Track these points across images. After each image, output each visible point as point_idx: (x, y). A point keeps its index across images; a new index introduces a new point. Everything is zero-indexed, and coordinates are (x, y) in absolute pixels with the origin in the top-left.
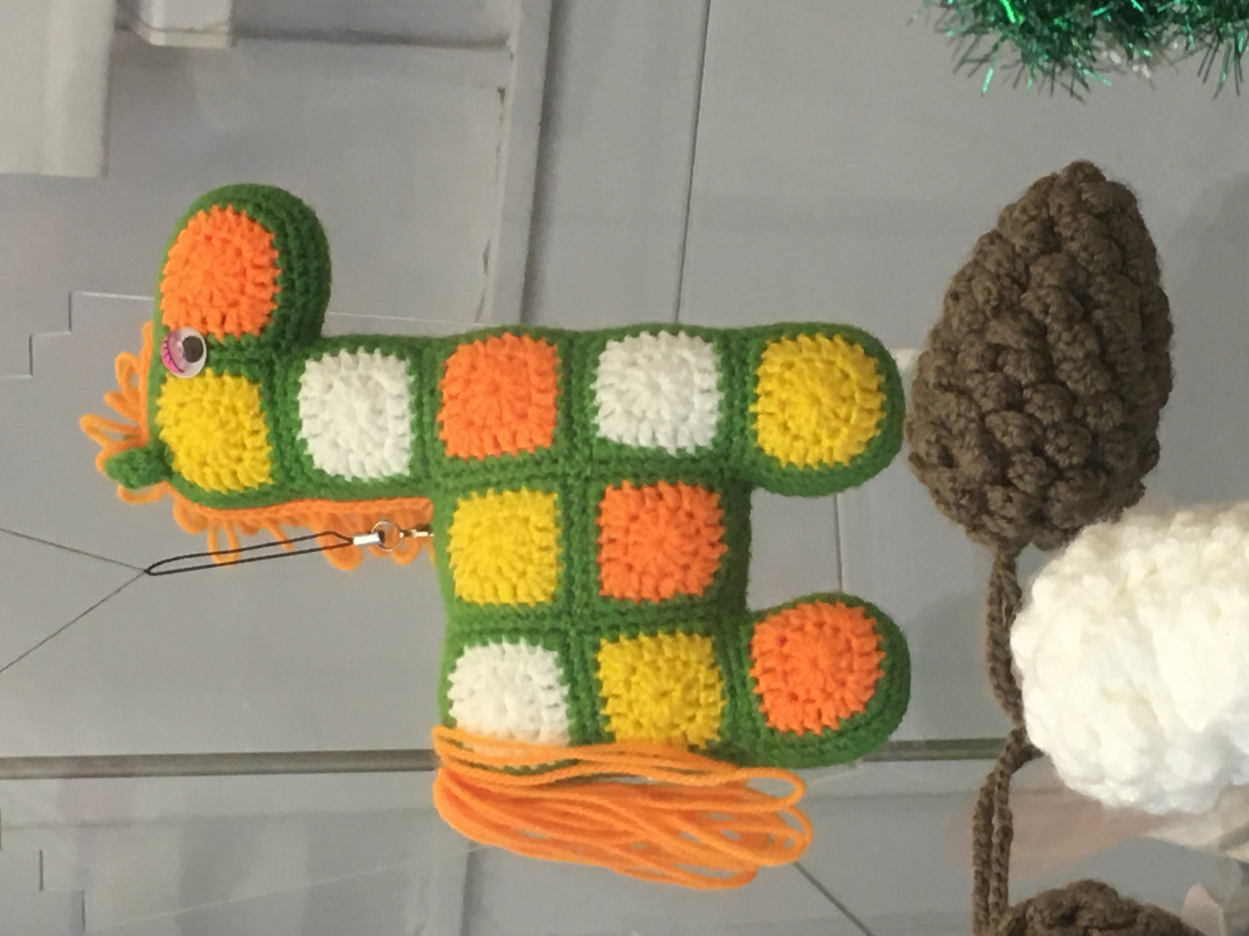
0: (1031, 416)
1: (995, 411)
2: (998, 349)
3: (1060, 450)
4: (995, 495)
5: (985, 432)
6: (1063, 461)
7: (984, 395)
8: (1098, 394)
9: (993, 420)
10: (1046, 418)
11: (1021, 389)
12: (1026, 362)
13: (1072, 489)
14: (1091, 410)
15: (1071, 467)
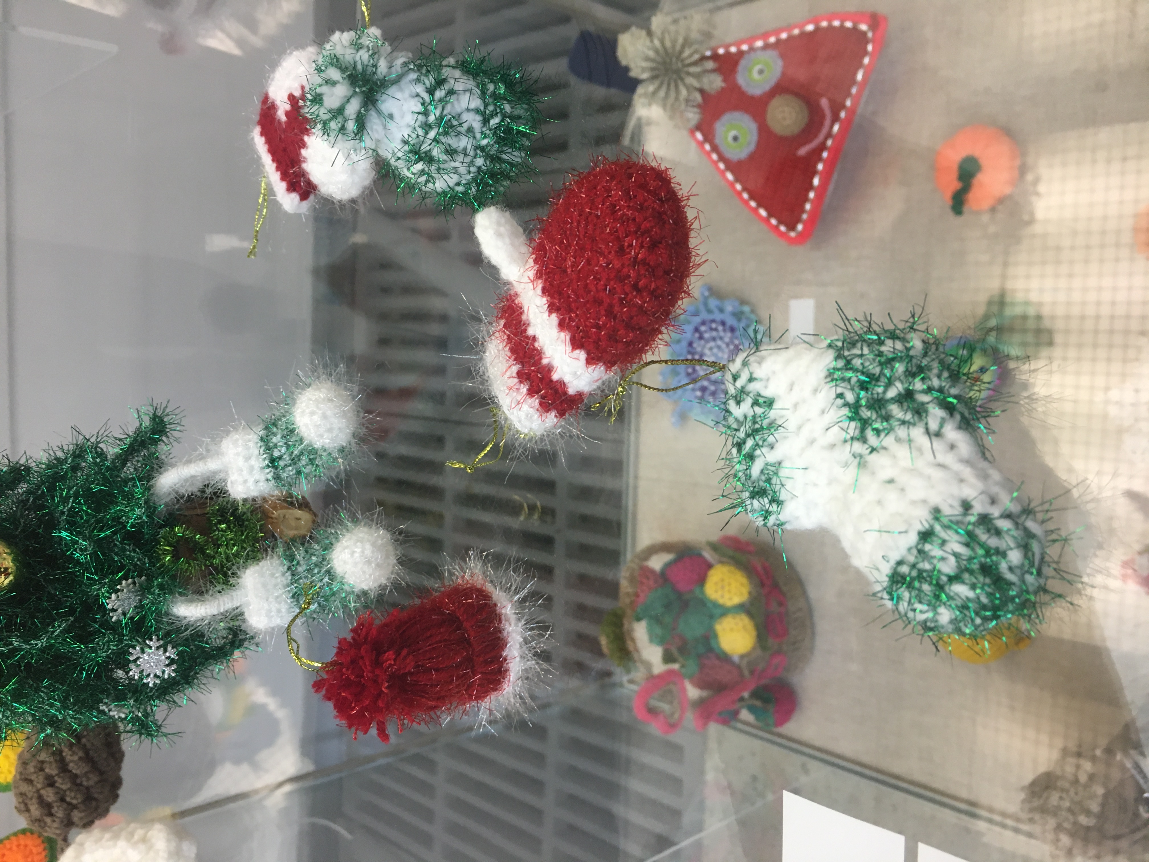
0: (58, 788)
1: (43, 788)
2: (42, 762)
3: (72, 798)
4: (48, 820)
5: (40, 798)
6: (74, 802)
7: (38, 783)
8: (86, 773)
9: (43, 792)
10: (64, 787)
11: (53, 777)
12: (54, 766)
13: (81, 812)
14: (84, 779)
15: (79, 803)
